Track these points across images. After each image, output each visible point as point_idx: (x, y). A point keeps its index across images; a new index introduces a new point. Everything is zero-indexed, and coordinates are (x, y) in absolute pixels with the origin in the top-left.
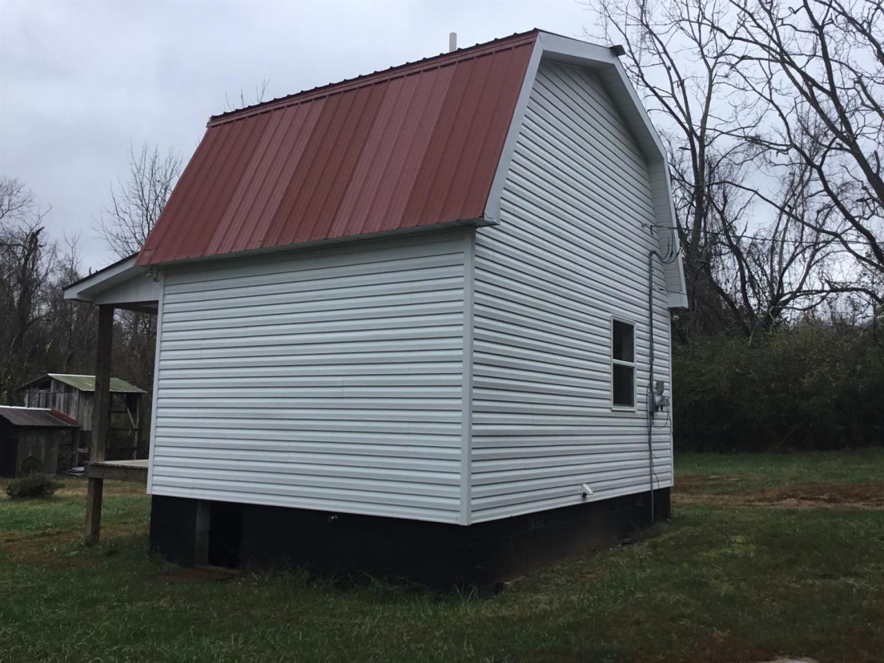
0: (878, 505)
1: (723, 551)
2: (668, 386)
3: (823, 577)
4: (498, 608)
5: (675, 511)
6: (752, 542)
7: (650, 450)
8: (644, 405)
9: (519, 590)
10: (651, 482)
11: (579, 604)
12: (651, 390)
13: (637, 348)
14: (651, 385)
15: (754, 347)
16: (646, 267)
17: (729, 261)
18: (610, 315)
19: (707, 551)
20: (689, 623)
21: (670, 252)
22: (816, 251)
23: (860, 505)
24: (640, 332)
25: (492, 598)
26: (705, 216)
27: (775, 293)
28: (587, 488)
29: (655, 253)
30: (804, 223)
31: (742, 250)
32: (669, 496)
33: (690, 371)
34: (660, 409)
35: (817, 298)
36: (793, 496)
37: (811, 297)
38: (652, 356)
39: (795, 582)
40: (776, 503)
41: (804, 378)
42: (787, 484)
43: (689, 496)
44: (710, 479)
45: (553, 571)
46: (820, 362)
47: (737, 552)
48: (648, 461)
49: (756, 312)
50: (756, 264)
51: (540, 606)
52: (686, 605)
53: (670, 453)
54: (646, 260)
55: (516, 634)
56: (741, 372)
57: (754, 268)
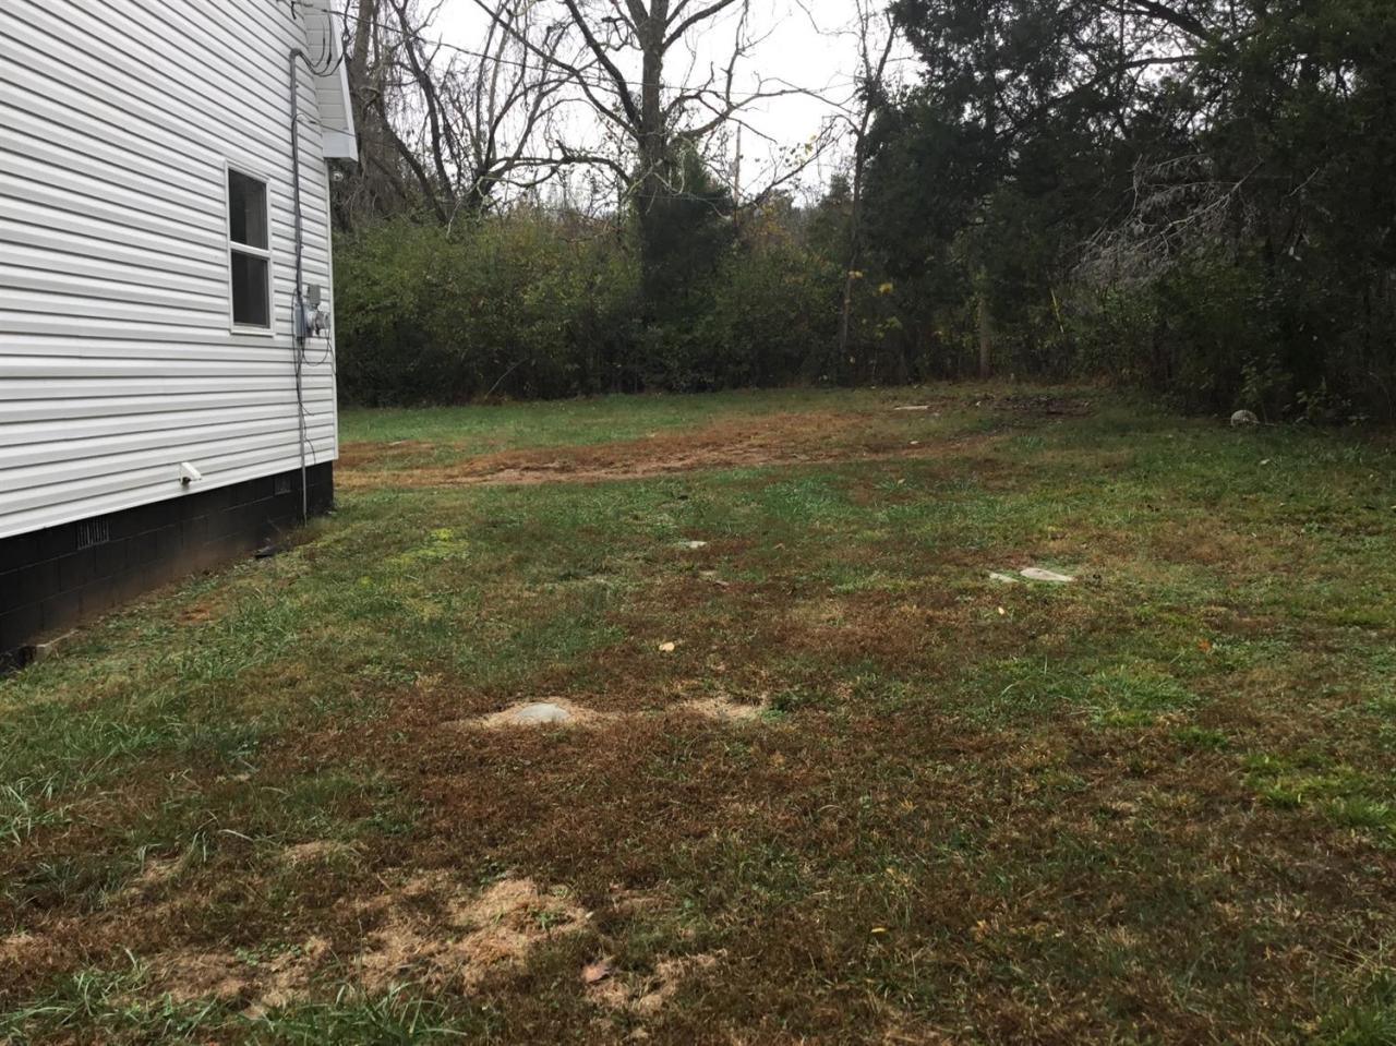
0: (626, 472)
1: (421, 552)
2: (327, 294)
3: (566, 577)
4: (27, 692)
5: (340, 499)
6: (464, 537)
7: (300, 402)
8: (288, 325)
9: (68, 655)
10: (302, 454)
11: (184, 665)
12: (300, 300)
13: (272, 226)
14: (298, 292)
15: (454, 242)
16: (285, 79)
17: (414, 96)
18: (222, 159)
19: (397, 556)
20: (377, 670)
21: (326, 57)
22: (542, 95)
23: (602, 473)
24: (277, 197)
25: (14, 676)
26: (376, 12)
27: (484, 158)
28: (191, 470)
29: (301, 54)
30: (527, 45)
31: (433, 81)
32: (331, 476)
33: (356, 277)
34: (314, 334)
35: (544, 171)
36: (513, 467)
37: (535, 168)
38: (298, 241)
39: (529, 589)
40: (489, 477)
41: (525, 292)
42: (503, 449)
43: (360, 474)
44: (391, 448)
45: (131, 615)
46: (547, 270)
47: (442, 553)
48: (296, 420)
49: (454, 188)
50: (454, 106)
51: (111, 678)
52: (370, 643)
53: (333, 405)
54: (285, 64)
55: (67, 734)
56: (435, 281)
57: (452, 115)
